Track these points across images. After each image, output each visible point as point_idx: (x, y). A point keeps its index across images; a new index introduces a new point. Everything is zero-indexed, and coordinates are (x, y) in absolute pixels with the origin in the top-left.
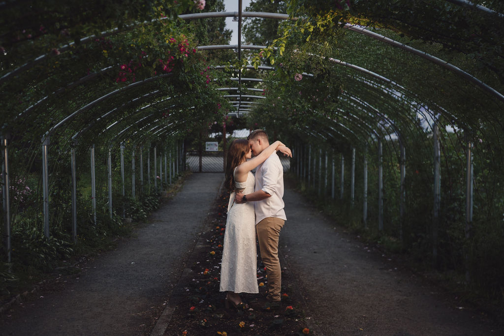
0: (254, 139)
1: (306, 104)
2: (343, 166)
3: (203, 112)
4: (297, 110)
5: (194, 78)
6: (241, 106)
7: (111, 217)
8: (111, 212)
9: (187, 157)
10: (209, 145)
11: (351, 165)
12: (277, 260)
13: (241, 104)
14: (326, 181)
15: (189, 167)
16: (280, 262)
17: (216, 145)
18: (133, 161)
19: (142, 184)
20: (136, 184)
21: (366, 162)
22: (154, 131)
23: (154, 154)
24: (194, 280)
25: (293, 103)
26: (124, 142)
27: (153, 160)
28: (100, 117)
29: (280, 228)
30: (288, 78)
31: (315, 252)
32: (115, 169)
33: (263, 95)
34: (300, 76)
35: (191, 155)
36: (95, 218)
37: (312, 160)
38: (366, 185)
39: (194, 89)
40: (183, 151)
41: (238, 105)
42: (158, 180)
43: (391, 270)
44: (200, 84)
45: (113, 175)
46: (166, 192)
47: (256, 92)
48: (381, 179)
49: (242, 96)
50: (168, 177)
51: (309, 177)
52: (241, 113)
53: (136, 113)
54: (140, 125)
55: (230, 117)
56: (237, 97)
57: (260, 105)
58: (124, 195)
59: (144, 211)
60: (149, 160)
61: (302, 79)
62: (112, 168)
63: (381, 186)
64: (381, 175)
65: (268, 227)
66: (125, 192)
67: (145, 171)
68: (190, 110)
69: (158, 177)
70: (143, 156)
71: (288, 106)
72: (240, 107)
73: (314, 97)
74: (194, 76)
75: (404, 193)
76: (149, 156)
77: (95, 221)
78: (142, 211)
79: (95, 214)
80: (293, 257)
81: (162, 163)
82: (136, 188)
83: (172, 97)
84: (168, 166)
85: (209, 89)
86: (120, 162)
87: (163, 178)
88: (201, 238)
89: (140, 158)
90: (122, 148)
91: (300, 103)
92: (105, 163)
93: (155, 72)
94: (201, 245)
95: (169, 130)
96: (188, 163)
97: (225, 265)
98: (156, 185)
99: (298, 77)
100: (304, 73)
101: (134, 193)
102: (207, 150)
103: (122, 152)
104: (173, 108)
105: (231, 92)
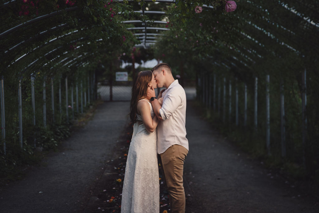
0: (158, 70)
1: (207, 36)
2: (246, 94)
3: (110, 44)
4: (199, 41)
5: (99, 12)
6: (147, 37)
7: (22, 146)
8: (21, 141)
9: (98, 86)
10: (119, 75)
11: (254, 93)
12: (182, 189)
13: (146, 36)
14: (230, 109)
15: (100, 96)
16: (185, 191)
17: (125, 75)
18: (44, 92)
19: (53, 113)
20: (47, 113)
21: (268, 91)
22: (64, 62)
23: (65, 84)
24: (99, 208)
25: (195, 35)
26: (34, 74)
27: (65, 90)
28: (8, 50)
29: (184, 157)
30: (188, 11)
31: (219, 179)
32: (26, 100)
33: (167, 27)
34: (200, 8)
35: (103, 84)
36: (5, 148)
37: (217, 88)
38: (269, 113)
39: (99, 22)
40: (94, 81)
41: (144, 37)
42: (70, 109)
43: (294, 197)
44: (105, 17)
45: (23, 106)
46: (78, 121)
47: (160, 25)
48: (283, 106)
49: (148, 28)
50: (80, 106)
51: (214, 105)
52: (148, 44)
53: (44, 45)
54: (50, 57)
55: (139, 49)
56: (142, 30)
57: (164, 36)
58: (35, 124)
59: (55, 140)
60: (60, 90)
61: (202, 11)
62: (22, 98)
63: (283, 113)
64: (283, 103)
65: (173, 156)
66: (36, 122)
67: (57, 101)
68: (98, 42)
69: (69, 106)
70: (54, 86)
71: (191, 38)
72: (146, 39)
73: (215, 28)
74: (99, 10)
75: (306, 120)
76: (60, 87)
77: (5, 151)
78: (53, 139)
79: (5, 144)
80: (197, 184)
81: (74, 93)
82: (47, 118)
83: (79, 30)
84: (80, 96)
85: (113, 23)
86: (31, 93)
87: (75, 107)
88: (109, 166)
89: (51, 89)
90: (32, 79)
91: (202, 34)
92: (16, 94)
93: (58, 5)
94: (109, 172)
95: (79, 61)
96: (100, 93)
97: (125, 195)
98: (67, 114)
99: (198, 9)
100: (204, 5)
101: (45, 123)
102: (117, 80)
103: (33, 84)
104: (81, 41)
105: (137, 25)
